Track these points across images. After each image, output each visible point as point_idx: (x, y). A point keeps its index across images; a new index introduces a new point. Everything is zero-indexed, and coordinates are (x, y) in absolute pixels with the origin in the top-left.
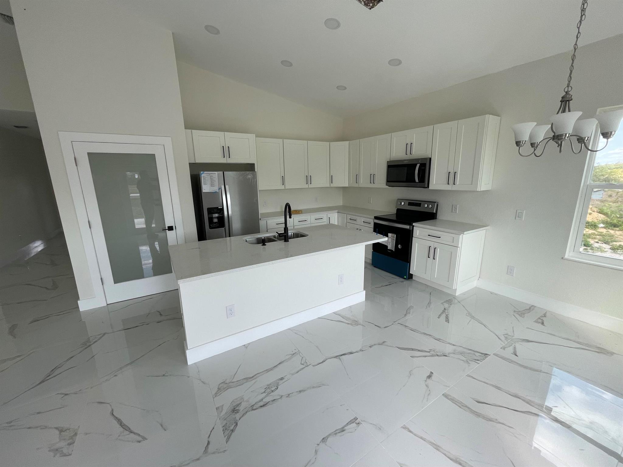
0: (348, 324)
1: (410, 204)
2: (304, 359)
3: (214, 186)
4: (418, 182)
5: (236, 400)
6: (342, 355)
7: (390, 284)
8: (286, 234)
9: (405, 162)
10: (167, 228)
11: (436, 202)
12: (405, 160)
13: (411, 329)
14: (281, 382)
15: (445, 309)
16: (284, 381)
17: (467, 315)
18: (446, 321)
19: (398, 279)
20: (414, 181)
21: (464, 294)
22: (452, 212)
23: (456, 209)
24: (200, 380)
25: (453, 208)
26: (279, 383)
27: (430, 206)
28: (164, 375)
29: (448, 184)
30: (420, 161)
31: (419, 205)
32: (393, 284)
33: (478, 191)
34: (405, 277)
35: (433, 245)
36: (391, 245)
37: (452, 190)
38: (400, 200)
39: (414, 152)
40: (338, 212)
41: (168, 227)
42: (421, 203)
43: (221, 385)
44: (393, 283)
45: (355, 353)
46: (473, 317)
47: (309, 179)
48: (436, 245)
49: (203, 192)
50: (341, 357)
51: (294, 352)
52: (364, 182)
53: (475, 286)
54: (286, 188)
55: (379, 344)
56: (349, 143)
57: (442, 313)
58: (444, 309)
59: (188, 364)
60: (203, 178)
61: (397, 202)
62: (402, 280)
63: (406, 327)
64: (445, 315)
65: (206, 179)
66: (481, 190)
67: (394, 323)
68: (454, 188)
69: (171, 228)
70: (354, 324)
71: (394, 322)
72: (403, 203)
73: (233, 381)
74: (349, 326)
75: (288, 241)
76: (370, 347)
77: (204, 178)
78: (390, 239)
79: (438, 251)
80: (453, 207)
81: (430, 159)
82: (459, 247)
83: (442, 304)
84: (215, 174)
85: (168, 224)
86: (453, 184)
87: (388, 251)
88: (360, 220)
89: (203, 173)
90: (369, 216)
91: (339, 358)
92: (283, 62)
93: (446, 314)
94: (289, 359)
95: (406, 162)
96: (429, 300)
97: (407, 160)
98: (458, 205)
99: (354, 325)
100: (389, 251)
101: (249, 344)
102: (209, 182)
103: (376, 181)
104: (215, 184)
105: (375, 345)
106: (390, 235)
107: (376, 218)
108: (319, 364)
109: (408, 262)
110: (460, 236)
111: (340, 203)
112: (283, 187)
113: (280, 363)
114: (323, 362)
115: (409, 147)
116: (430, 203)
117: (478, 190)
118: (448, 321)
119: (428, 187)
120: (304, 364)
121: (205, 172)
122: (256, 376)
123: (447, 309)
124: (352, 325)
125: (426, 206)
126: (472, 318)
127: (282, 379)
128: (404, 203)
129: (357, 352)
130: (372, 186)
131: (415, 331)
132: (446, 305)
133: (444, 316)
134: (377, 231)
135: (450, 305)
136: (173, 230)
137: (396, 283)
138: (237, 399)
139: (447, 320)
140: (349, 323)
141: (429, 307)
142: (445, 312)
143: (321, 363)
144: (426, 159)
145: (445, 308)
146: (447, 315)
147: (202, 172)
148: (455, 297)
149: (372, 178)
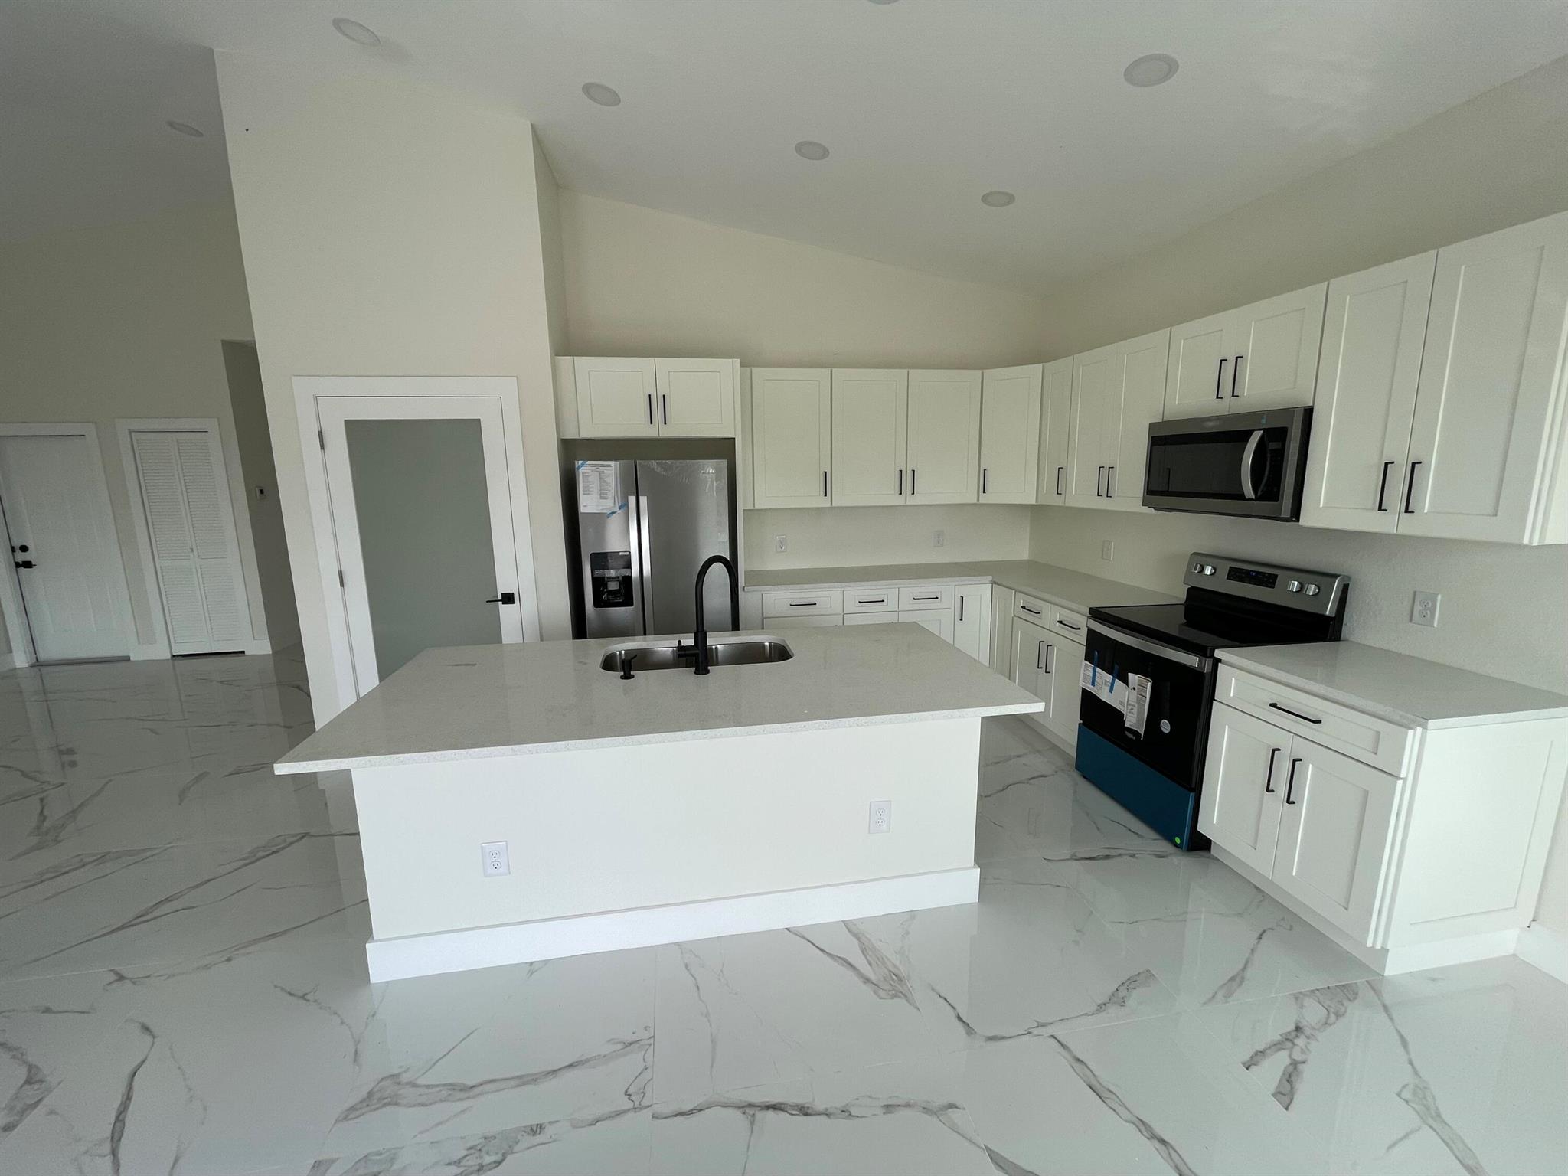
0: (867, 980)
1: (1235, 574)
2: (647, 1075)
3: (606, 499)
4: (1254, 497)
5: (378, 1157)
6: (768, 1107)
7: (1107, 857)
8: (697, 651)
9: (1210, 427)
10: (500, 598)
11: (1335, 576)
12: (1209, 419)
13: (1094, 1083)
14: (528, 1140)
15: (1298, 1029)
16: (538, 1139)
17: (1406, 1094)
18: (1278, 1094)
19: (1151, 841)
20: (1241, 496)
21: (1432, 977)
22: (1411, 620)
23: (1429, 607)
24: (357, 1043)
25: (1419, 608)
26: (517, 1143)
27: (1312, 590)
28: (303, 997)
29: (1380, 509)
30: (1264, 421)
31: (1268, 580)
32: (1119, 859)
33: (1530, 547)
34: (1178, 840)
35: (1290, 747)
36: (1135, 716)
37: (1399, 532)
38: (1199, 559)
39: (1246, 389)
40: (994, 583)
41: (502, 594)
42: (1276, 576)
43: (384, 1083)
44: (1120, 855)
45: (820, 1114)
46: (1431, 1116)
47: (906, 481)
48: (1302, 749)
49: (582, 511)
50: (760, 1115)
51: (635, 1038)
52: (1080, 493)
53: (1511, 952)
54: (834, 505)
55: (926, 1110)
56: (1043, 366)
57: (1277, 1046)
58: (1293, 1027)
59: (373, 980)
60: (583, 476)
61: (1190, 564)
62: (1164, 846)
63: (1076, 1065)
64: (1287, 1061)
65: (590, 479)
66: (1549, 541)
67: (1035, 1032)
68: (1409, 526)
69: (508, 598)
70: (887, 987)
71: (1040, 1025)
72: (1208, 570)
73: (420, 1081)
74: (866, 989)
75: (708, 672)
76: (888, 1108)
77: (585, 477)
78: (1136, 692)
79: (1308, 775)
80: (1417, 603)
81: (1309, 413)
82: (1405, 780)
83: (1297, 999)
84: (609, 466)
85: (502, 589)
86: (1403, 509)
87: (1127, 733)
88: (1051, 614)
89: (582, 465)
90: (1074, 606)
91: (753, 1115)
92: (800, 148)
93: (1297, 1056)
94: (606, 1058)
95: (1211, 424)
96: (1241, 966)
97: (1219, 418)
98: (1439, 597)
99: (882, 993)
100: (1131, 736)
101: (546, 962)
102: (595, 487)
103: (1116, 491)
104: (609, 493)
105: (908, 1105)
106: (1133, 677)
107: (1096, 614)
108: (675, 1116)
109: (1192, 790)
110: (1411, 732)
111: (1022, 551)
112: (825, 503)
113: (571, 1065)
114: (690, 1113)
115: (1230, 369)
116: (1312, 577)
117: (1526, 541)
118: (1286, 1099)
119: (1296, 514)
120: (633, 1098)
121: (589, 462)
122: (481, 1088)
123: (1308, 1031)
124: (875, 992)
125: (1295, 586)
126: (1425, 1122)
127: (536, 1129)
128: (1214, 568)
129: (828, 1115)
130: (1103, 504)
131: (1105, 1094)
132: (1313, 1013)
133: (1274, 1067)
134: (1096, 660)
135: (1333, 1017)
136: (513, 603)
137: (1133, 856)
138: (381, 1154)
139: (1286, 1092)
140: (873, 977)
141: (1227, 996)
142: (1294, 1044)
143: (682, 1114)
144: (1288, 412)
145: (1303, 1023)
146: (1295, 1064)
147: (580, 462)
148: (1376, 983)
149: (1105, 477)
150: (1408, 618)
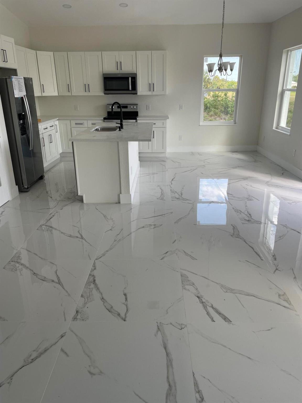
1: (119, 107)
3: (22, 91)
4: (131, 90)
20: (128, 90)
23: (149, 107)
25: (147, 108)
27: (135, 107)
29: (150, 91)
30: (130, 75)
31: (126, 107)
37: (152, 94)
39: (123, 69)
40: (59, 120)
42: (127, 106)
49: (15, 97)
52: (77, 90)
56: (54, 53)
61: (106, 107)
65: (15, 83)
68: (154, 93)
79: (155, 132)
81: (136, 74)
82: (167, 127)
86: (153, 90)
88: (88, 123)
89: (13, 78)
102: (17, 87)
103: (91, 90)
104: (23, 89)
107: (105, 119)
110: (167, 120)
115: (119, 64)
116: (135, 105)
119: (136, 93)
125: (132, 107)
149: (87, 88)
150: (146, 109)
